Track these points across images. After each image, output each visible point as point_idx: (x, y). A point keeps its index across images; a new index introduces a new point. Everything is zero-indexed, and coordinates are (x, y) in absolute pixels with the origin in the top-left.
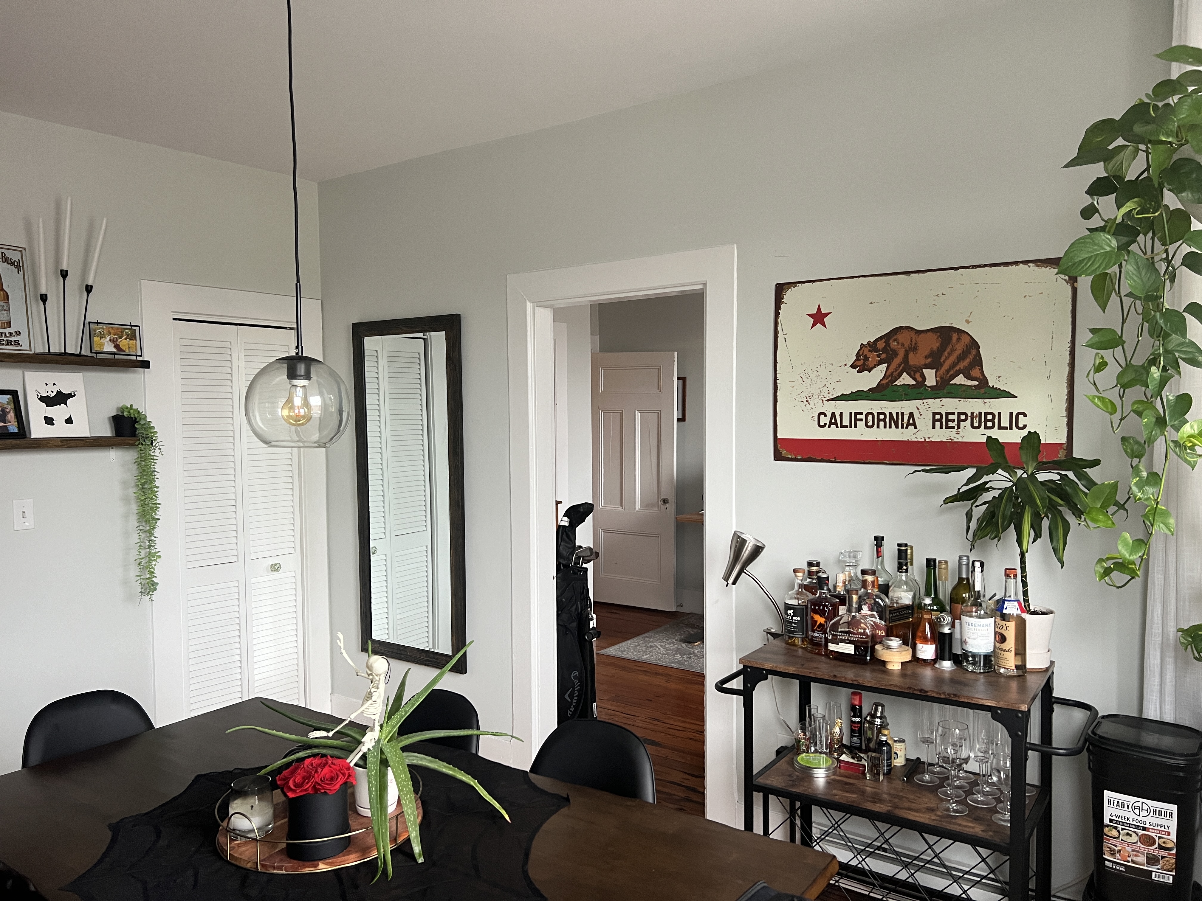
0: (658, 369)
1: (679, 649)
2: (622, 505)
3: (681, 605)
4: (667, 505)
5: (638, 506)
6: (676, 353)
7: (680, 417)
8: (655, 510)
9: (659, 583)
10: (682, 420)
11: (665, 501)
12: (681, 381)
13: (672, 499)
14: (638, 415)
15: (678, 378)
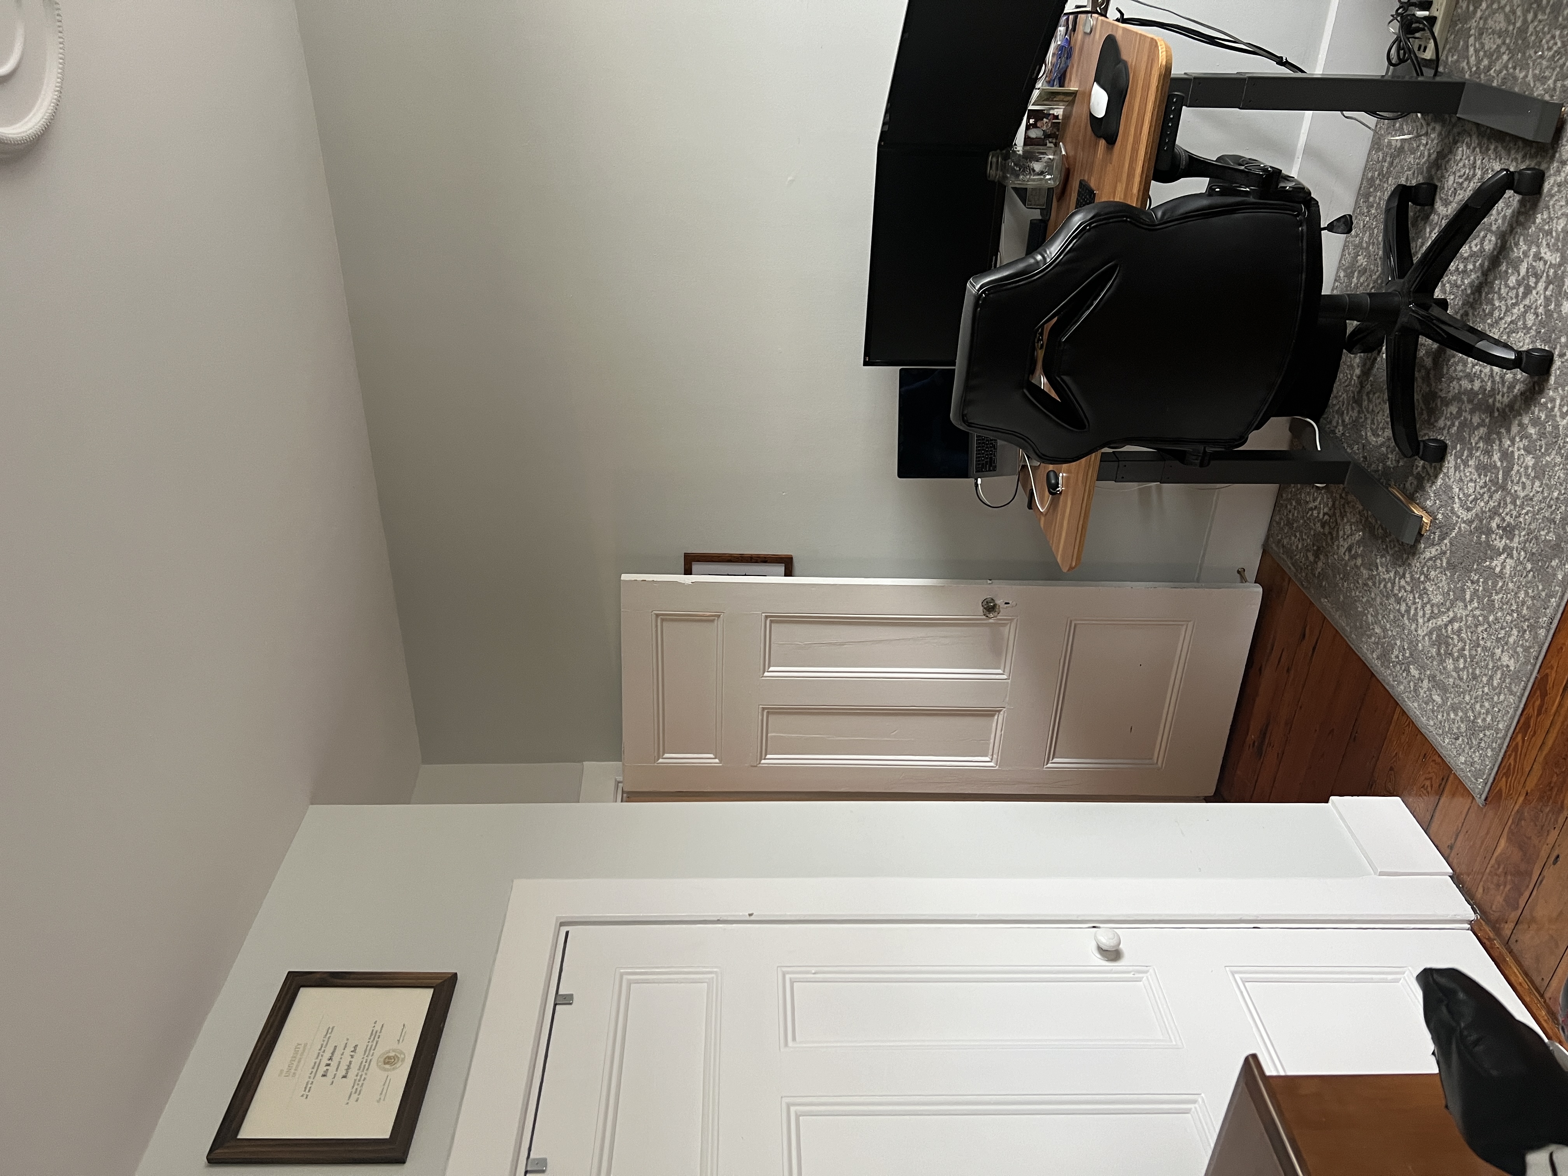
0: (663, 620)
1: (1451, 566)
2: (990, 713)
3: (1241, 572)
4: (999, 602)
5: (997, 674)
6: (625, 577)
7: (781, 569)
8: (1010, 633)
9: (1190, 624)
10: (788, 565)
11: (990, 607)
12: (695, 567)
13: (983, 590)
14: (776, 671)
15: (688, 571)
